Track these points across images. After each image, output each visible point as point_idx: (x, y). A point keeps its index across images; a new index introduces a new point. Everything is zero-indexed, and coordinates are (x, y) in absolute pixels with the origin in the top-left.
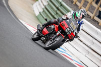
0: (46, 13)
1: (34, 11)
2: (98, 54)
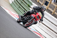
0: (16, 2)
1: (9, 1)
2: (45, 25)
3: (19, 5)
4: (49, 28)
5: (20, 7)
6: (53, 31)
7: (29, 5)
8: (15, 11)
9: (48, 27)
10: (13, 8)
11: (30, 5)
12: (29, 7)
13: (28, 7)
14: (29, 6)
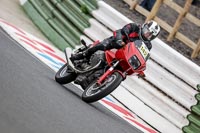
3: (52, 8)
4: (159, 89)
5: (54, 16)
6: (170, 98)
7: (86, 9)
8: (39, 29)
9: (155, 87)
10: (31, 19)
11: (90, 9)
12: (87, 17)
13: (83, 14)
14: (87, 13)
